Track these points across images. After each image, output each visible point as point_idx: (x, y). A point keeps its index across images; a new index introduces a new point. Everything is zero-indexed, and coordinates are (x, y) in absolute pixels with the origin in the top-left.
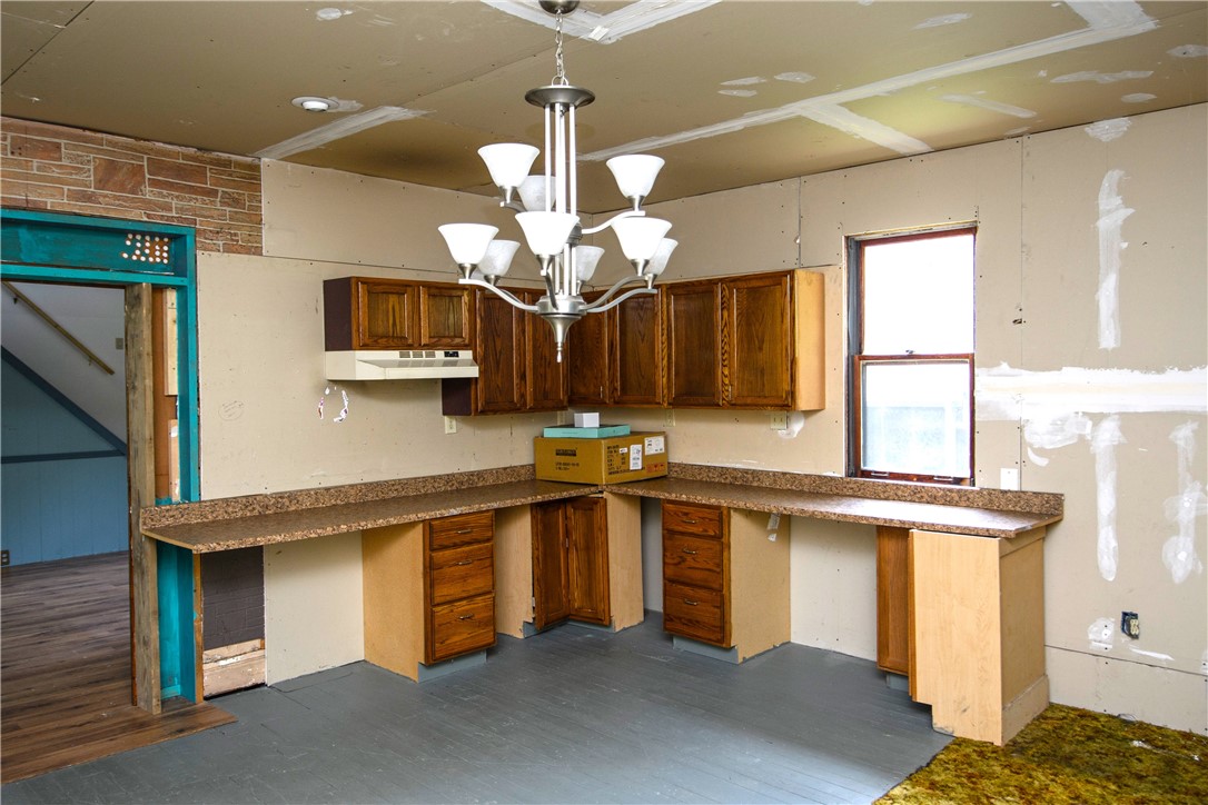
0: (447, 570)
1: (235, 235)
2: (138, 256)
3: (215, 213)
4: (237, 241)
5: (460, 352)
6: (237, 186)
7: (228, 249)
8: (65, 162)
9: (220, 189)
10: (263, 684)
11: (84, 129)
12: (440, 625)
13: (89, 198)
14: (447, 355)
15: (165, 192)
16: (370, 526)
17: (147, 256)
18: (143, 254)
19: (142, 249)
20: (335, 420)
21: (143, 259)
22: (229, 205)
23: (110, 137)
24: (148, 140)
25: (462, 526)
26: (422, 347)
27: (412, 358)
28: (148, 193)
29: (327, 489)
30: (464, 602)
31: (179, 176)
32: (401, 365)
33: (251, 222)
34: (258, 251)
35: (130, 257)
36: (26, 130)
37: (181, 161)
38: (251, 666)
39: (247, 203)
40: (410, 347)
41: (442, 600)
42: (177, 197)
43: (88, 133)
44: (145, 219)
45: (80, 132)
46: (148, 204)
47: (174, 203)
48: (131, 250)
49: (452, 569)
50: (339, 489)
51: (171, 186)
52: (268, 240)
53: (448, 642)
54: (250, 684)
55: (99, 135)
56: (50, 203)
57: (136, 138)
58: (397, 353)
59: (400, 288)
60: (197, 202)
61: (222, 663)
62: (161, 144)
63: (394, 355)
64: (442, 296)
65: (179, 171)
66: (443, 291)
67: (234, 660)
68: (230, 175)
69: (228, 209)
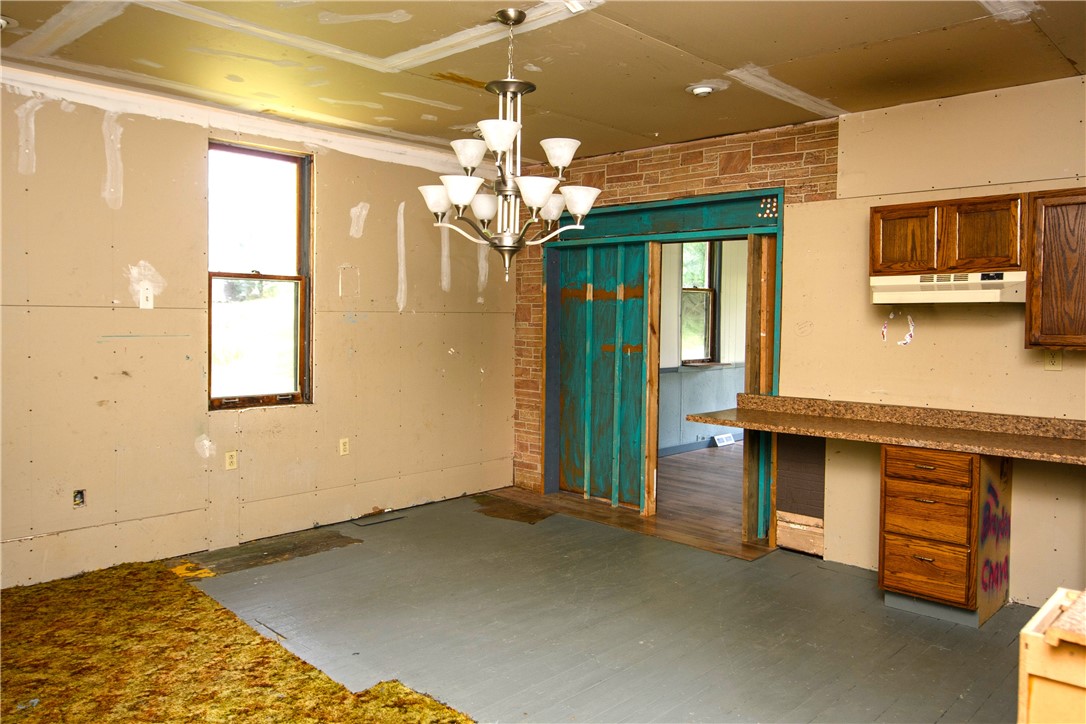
0: (901, 501)
1: (815, 186)
2: (768, 215)
3: (799, 172)
4: (816, 191)
5: (1006, 274)
6: (819, 145)
7: (809, 199)
8: (704, 162)
9: (805, 152)
10: (821, 558)
11: (715, 137)
12: (891, 554)
13: (715, 182)
14: (984, 277)
15: (763, 165)
16: (817, 434)
17: (774, 213)
18: (771, 212)
19: (770, 209)
20: (899, 343)
21: (771, 215)
22: (811, 163)
23: (730, 137)
24: (757, 130)
25: (927, 462)
26: (952, 269)
27: (935, 282)
28: (752, 169)
29: (883, 406)
30: (925, 543)
31: (774, 151)
32: (924, 289)
33: (829, 172)
34: (833, 196)
35: (763, 215)
36: (688, 148)
37: (777, 139)
38: (813, 538)
39: (826, 158)
40: (932, 271)
41: (895, 529)
42: (772, 167)
43: (718, 139)
44: (748, 188)
45: (713, 139)
46: (751, 177)
47: (769, 172)
48: (763, 211)
49: (909, 502)
50: (894, 408)
51: (768, 160)
52: (843, 185)
53: (898, 575)
54: (811, 552)
55: (724, 138)
56: (697, 190)
57: (747, 132)
58: (918, 277)
59: (922, 211)
60: (786, 167)
61: (792, 526)
62: (768, 130)
63: (915, 279)
64: (976, 211)
65: (776, 147)
66: (979, 206)
67: (801, 527)
68: (814, 138)
69: (810, 166)
